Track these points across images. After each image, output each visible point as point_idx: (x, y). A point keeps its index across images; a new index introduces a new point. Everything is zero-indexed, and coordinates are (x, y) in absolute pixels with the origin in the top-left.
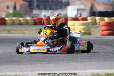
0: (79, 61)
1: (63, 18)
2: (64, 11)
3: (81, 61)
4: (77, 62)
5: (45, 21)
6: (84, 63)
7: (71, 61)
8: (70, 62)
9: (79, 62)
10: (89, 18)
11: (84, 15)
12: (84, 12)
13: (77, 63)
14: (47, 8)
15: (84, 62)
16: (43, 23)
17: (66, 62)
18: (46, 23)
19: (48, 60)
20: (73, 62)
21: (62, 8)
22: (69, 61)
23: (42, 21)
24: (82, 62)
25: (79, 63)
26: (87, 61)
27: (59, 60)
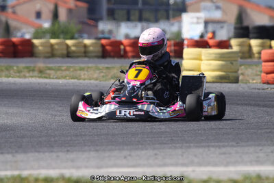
0: (213, 144)
1: (172, 42)
2: (173, 25)
3: (216, 144)
4: (208, 146)
5: (128, 49)
6: (224, 150)
7: (192, 145)
8: (190, 147)
9: (213, 146)
10: (234, 42)
11: (222, 35)
12: (222, 27)
13: (206, 149)
14: (132, 18)
15: (224, 146)
16: (122, 53)
17: (181, 148)
18: (130, 54)
19: (139, 141)
20: (197, 147)
21: (168, 18)
22: (188, 145)
23: (122, 47)
24: (219, 147)
25: (212, 149)
26: (231, 144)
27: (165, 142)
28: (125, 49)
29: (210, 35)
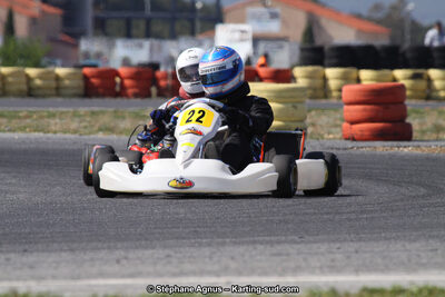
0: (261, 239)
2: (200, 43)
3: (267, 238)
4: (254, 242)
5: (128, 82)
6: (279, 248)
7: (228, 240)
8: (223, 244)
9: (261, 243)
10: (298, 72)
11: (282, 59)
12: (281, 47)
13: (251, 248)
14: (134, 31)
15: (279, 242)
16: (118, 89)
17: (209, 245)
18: (130, 91)
20: (235, 243)
21: (193, 33)
23: (118, 80)
24: (271, 243)
25: (260, 247)
26: (290, 238)
27: (184, 235)
28: (122, 83)
29: (261, 60)
